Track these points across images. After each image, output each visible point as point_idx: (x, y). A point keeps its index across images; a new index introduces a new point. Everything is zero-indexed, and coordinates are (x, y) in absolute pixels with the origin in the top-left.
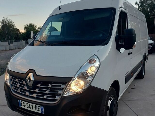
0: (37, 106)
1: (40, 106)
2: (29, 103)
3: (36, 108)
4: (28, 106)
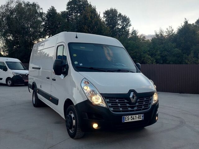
0: (140, 115)
1: (142, 115)
2: (133, 116)
3: (139, 117)
4: (132, 119)
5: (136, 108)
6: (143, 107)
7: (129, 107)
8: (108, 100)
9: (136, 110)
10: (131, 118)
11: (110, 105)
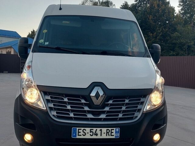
0: (110, 129)
1: (115, 129)
2: (95, 129)
3: (107, 132)
4: (92, 134)
5: (103, 116)
6: (120, 116)
7: (89, 112)
8: (49, 98)
9: (105, 120)
10: (91, 132)
11: (51, 105)
